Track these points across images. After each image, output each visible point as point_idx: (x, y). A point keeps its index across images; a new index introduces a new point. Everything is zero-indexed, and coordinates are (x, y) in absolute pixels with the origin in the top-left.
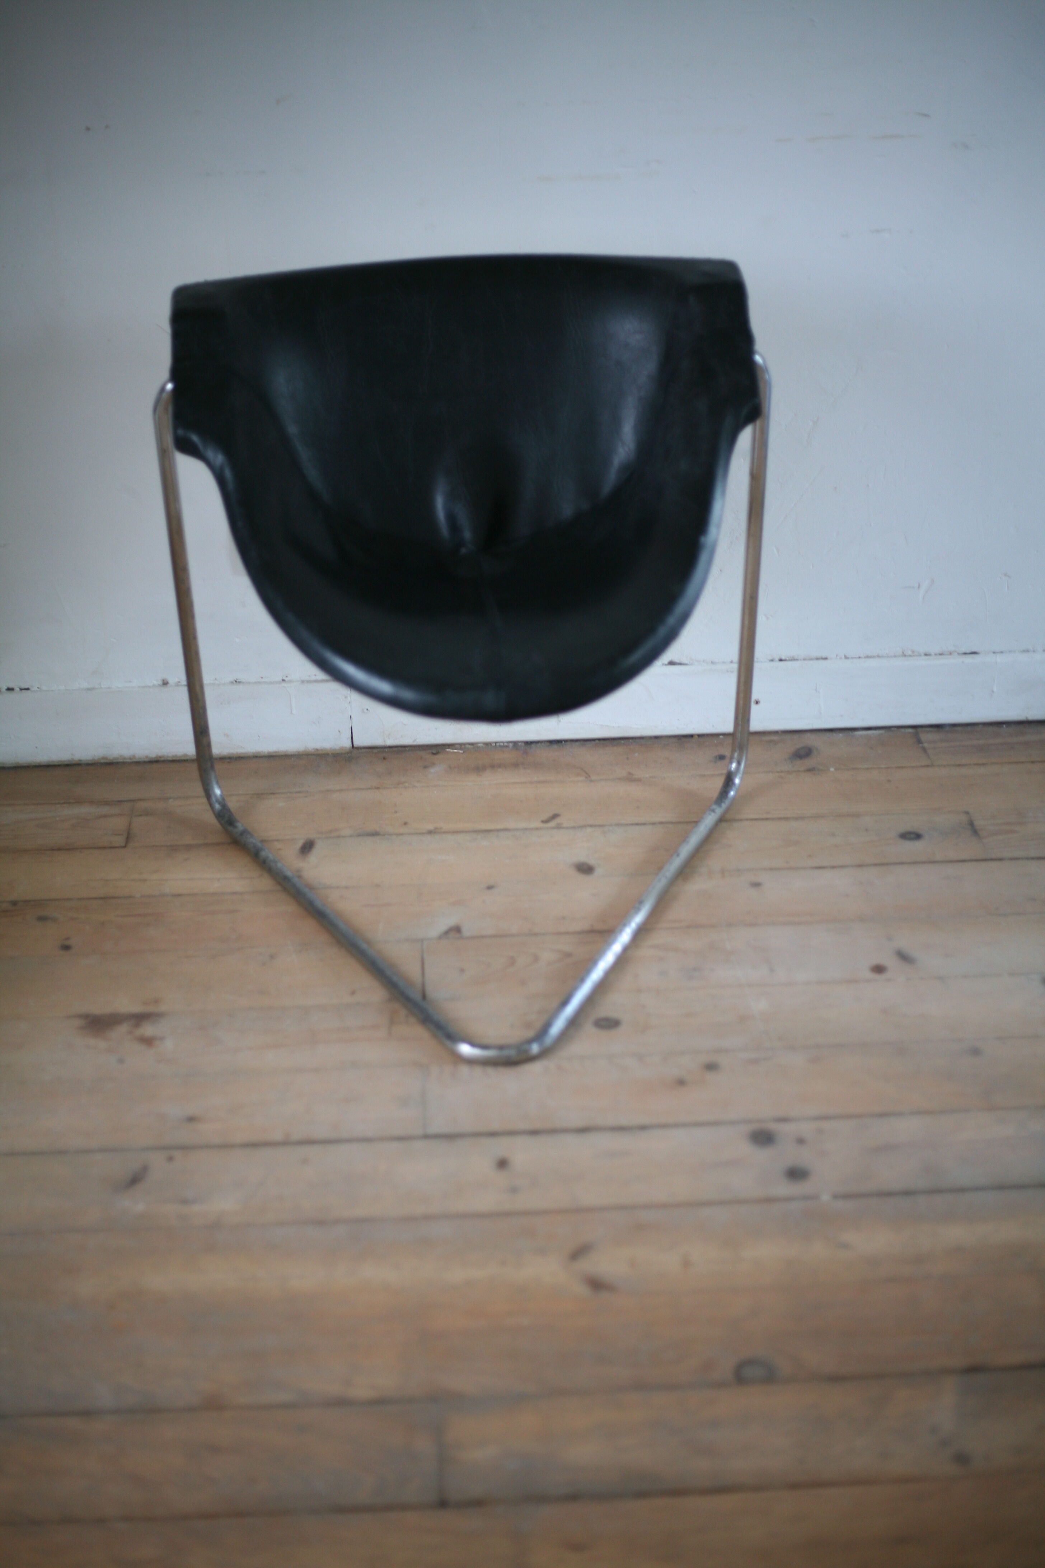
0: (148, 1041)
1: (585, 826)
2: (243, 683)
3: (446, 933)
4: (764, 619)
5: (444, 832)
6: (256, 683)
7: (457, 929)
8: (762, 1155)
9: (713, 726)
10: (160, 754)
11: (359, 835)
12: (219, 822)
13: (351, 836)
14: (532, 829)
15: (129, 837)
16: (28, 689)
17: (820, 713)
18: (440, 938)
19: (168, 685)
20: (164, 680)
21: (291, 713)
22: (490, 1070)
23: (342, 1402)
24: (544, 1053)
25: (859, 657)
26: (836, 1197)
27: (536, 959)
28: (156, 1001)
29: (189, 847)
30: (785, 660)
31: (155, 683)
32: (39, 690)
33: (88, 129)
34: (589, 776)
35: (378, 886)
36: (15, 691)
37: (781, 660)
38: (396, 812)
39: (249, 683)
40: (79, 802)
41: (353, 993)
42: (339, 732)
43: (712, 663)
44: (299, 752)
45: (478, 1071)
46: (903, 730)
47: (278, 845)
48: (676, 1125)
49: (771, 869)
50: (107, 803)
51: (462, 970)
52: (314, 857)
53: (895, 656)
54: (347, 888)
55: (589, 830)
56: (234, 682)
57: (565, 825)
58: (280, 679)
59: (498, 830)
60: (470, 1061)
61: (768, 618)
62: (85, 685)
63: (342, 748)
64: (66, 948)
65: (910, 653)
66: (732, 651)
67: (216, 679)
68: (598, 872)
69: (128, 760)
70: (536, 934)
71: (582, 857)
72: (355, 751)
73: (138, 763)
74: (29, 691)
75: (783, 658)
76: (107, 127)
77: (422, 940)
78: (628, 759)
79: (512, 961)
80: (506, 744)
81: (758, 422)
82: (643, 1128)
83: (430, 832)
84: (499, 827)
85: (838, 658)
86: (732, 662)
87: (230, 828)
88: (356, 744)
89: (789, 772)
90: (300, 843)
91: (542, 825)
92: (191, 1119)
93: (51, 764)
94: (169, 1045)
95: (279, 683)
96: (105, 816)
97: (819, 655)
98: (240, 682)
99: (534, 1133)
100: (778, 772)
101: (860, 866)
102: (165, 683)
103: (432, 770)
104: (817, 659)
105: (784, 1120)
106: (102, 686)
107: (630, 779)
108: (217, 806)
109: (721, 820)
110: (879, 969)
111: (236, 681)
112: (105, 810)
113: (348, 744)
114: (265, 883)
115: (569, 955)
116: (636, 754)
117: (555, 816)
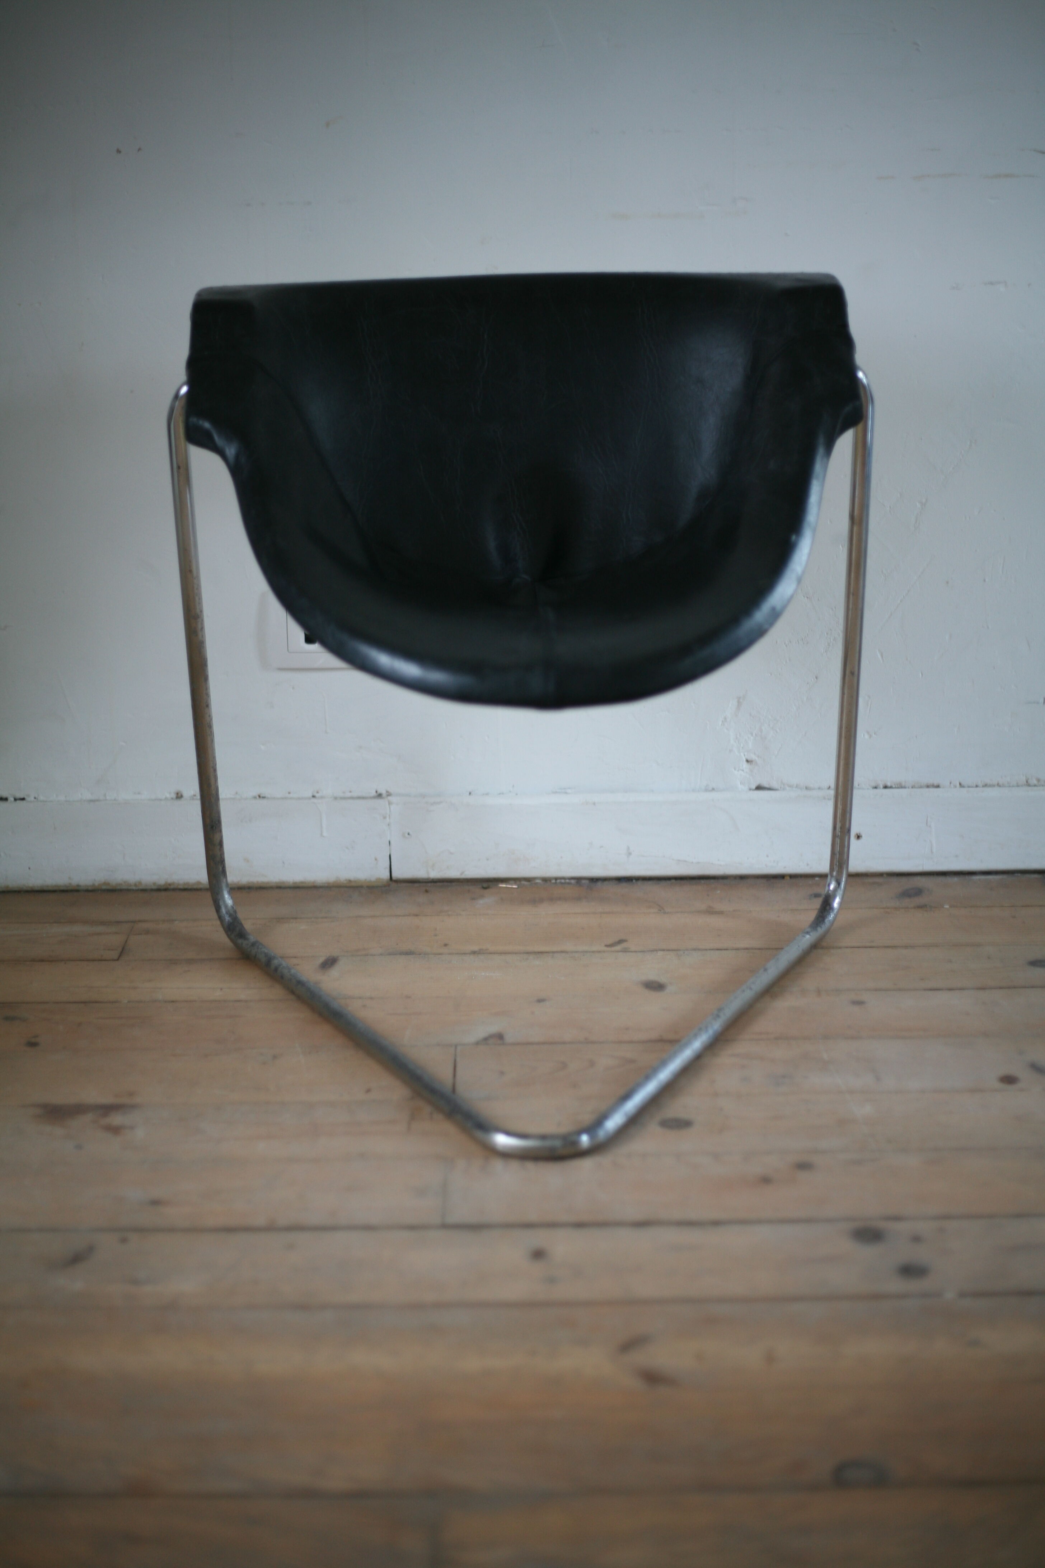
0: (116, 1130)
1: (657, 950)
2: (268, 798)
3: (486, 1039)
4: (867, 736)
5: (491, 953)
6: (282, 798)
7: (500, 1037)
8: (868, 1253)
9: (808, 865)
10: (169, 881)
11: (390, 954)
12: (229, 936)
13: (381, 955)
14: (593, 952)
15: (123, 951)
16: (23, 799)
17: (932, 852)
18: (477, 1043)
19: (183, 799)
20: (178, 794)
21: (322, 835)
22: (530, 1166)
23: (309, 1494)
24: (596, 1149)
25: (977, 786)
26: (962, 1295)
27: (592, 1064)
28: (131, 1094)
29: (190, 961)
30: (891, 787)
31: (168, 796)
32: (35, 800)
33: (119, 151)
34: (663, 909)
35: (408, 997)
36: (9, 801)
37: (886, 787)
38: (436, 935)
39: (274, 798)
40: (72, 921)
41: (368, 1091)
42: (376, 859)
43: (807, 788)
44: (329, 883)
45: (515, 1165)
46: (1028, 876)
47: (295, 961)
48: (759, 1222)
49: (876, 990)
50: (103, 923)
51: (502, 1073)
52: (334, 972)
53: (1018, 786)
54: (371, 998)
55: (660, 953)
56: (258, 797)
57: (633, 949)
58: (310, 795)
59: (554, 952)
60: (507, 1155)
61: (870, 736)
62: (88, 796)
63: (378, 880)
64: (33, 1044)
65: (1035, 782)
66: (828, 775)
67: (237, 793)
68: (670, 989)
69: (134, 888)
70: (593, 1042)
71: (652, 976)
72: (393, 885)
73: (144, 890)
74: (24, 802)
75: (889, 784)
76: (139, 149)
77: (456, 1046)
78: (708, 895)
79: (564, 1066)
80: (567, 881)
81: (860, 426)
82: (716, 1223)
83: (474, 953)
84: (555, 949)
85: (952, 785)
86: (829, 788)
87: (240, 941)
88: (395, 875)
89: (896, 908)
90: (322, 960)
91: (606, 949)
92: (155, 1203)
93: (45, 889)
94: (140, 1133)
95: (309, 798)
96: (98, 934)
97: (931, 781)
98: (264, 797)
99: (580, 1225)
100: (884, 908)
101: (983, 989)
102: (179, 796)
103: (481, 902)
104: (928, 787)
105: (897, 1218)
106: (108, 798)
107: (710, 912)
108: (227, 918)
109: (815, 946)
110: (1009, 1080)
111: (259, 796)
112: (100, 929)
113: (385, 875)
114: (277, 992)
115: (632, 1061)
116: (719, 892)
117: (620, 942)
